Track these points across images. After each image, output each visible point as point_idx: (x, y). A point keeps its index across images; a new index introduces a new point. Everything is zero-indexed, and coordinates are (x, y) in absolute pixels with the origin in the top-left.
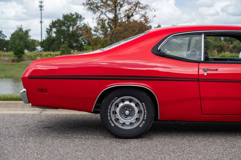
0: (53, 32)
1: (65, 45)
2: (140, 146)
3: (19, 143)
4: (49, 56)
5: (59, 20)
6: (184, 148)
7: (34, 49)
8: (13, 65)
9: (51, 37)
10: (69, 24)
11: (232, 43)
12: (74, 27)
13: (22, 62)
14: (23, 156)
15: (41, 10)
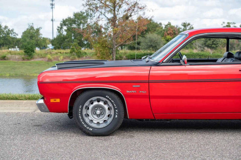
0: (63, 30)
1: (75, 43)
2: (119, 143)
3: (7, 140)
4: (59, 54)
5: (70, 18)
6: (160, 145)
7: (45, 47)
8: (23, 63)
9: (62, 35)
10: (80, 22)
12: (84, 25)
13: (33, 60)
14: (8, 152)
15: (52, 8)
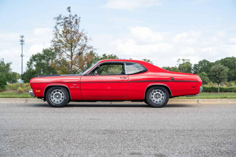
0: (33, 65)
5: (39, 54)
7: (15, 81)
9: (32, 70)
10: (48, 58)
13: (5, 92)
15: (22, 44)
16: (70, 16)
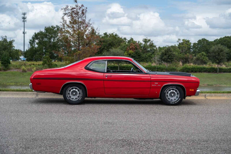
0: (35, 43)
1: (47, 56)
4: (33, 65)
5: (41, 32)
7: (18, 59)
9: (34, 47)
10: (51, 36)
11: (195, 56)
12: (55, 39)
13: (9, 71)
15: (24, 21)
16: (77, 6)
